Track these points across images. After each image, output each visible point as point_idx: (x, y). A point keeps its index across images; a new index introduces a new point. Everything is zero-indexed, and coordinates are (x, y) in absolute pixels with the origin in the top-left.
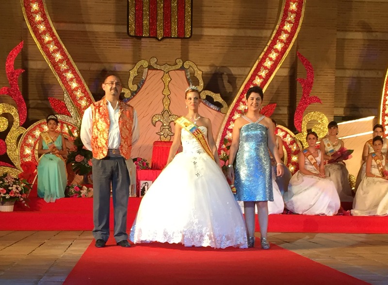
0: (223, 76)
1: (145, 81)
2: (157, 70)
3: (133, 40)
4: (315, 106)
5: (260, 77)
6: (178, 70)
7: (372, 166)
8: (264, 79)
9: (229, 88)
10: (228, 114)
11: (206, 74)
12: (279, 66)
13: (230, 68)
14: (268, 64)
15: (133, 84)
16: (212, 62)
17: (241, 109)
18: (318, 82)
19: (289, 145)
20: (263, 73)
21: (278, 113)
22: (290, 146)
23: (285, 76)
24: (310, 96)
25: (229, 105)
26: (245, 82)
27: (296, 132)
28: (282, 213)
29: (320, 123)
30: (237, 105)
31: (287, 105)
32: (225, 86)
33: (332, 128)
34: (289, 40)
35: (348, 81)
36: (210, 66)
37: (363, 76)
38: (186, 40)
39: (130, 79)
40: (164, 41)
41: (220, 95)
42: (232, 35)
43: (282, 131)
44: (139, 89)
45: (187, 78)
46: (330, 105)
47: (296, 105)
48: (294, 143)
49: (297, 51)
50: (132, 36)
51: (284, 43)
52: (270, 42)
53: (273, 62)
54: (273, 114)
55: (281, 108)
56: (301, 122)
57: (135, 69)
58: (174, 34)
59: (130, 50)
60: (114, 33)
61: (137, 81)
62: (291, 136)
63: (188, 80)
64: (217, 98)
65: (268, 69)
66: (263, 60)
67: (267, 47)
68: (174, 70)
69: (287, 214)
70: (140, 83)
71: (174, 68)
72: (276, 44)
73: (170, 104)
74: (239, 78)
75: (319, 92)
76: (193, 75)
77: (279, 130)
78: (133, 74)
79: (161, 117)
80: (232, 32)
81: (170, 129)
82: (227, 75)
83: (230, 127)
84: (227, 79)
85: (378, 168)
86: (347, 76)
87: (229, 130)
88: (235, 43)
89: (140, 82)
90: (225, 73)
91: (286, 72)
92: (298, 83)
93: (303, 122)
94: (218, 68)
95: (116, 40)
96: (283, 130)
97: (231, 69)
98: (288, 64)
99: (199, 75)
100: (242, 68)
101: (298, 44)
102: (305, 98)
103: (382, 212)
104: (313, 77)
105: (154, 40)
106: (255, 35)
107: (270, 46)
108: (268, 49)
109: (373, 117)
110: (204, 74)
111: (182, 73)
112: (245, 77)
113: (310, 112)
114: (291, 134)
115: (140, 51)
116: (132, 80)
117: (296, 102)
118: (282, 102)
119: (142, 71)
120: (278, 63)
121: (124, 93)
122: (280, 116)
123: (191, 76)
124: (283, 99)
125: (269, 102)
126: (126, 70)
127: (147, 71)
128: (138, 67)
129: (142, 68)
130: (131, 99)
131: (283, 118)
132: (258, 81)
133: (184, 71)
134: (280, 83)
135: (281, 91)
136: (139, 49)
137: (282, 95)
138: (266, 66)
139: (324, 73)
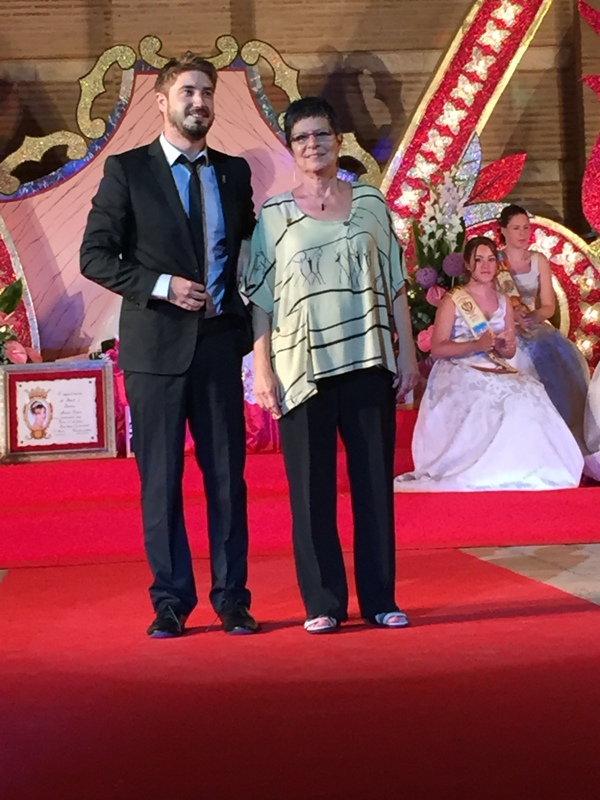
0: (361, 79)
1: (127, 106)
5: (473, 78)
6: (225, 69)
8: (482, 82)
9: (380, 116)
11: (310, 77)
12: (527, 43)
13: (380, 56)
14: (493, 37)
15: (92, 119)
16: (324, 39)
17: (420, 175)
19: (573, 274)
20: (480, 66)
21: (531, 180)
22: (576, 279)
23: (548, 71)
25: (383, 164)
26: (429, 96)
27: (590, 235)
30: (408, 162)
31: (559, 154)
32: (369, 109)
36: (320, 52)
39: (81, 105)
41: (356, 135)
43: (548, 235)
44: (110, 130)
45: (251, 92)
47: (584, 153)
48: (585, 267)
53: (508, 33)
54: (517, 185)
57: (98, 74)
59: (80, 17)
61: (104, 108)
62: (576, 249)
63: (255, 97)
64: (348, 145)
65: (495, 54)
66: (478, 28)
70: (113, 115)
74: (411, 82)
76: (269, 80)
77: (538, 231)
78: (91, 87)
82: (372, 76)
84: (374, 87)
89: (112, 111)
90: (365, 71)
91: (547, 59)
92: (586, 89)
96: (549, 232)
98: (553, 33)
99: (288, 82)
100: (415, 54)
110: (305, 77)
111: (238, 77)
112: (427, 78)
114: (574, 242)
115: (108, 19)
116: (89, 107)
117: (585, 145)
118: (544, 146)
119: (117, 77)
120: (524, 34)
121: (65, 147)
122: (540, 188)
123: (264, 86)
124: (547, 139)
125: (503, 148)
126: (69, 79)
127: (132, 79)
128: (105, 69)
129: (116, 70)
130: (88, 163)
131: (548, 196)
132: (466, 90)
133: (243, 73)
134: (533, 90)
135: (538, 115)
136: (106, 13)
137: (540, 125)
138: (488, 46)
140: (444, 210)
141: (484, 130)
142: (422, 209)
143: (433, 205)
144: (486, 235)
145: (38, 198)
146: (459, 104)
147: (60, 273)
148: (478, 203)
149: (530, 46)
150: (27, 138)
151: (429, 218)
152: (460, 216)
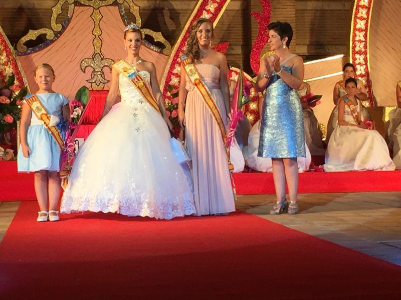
0: (164, 12)
1: (71, 19)
2: (85, 6)
5: (209, 12)
6: (110, 5)
7: (345, 112)
8: (212, 14)
9: (171, 26)
10: (172, 55)
11: (144, 9)
13: (171, 2)
15: (56, 24)
18: (276, 16)
20: (212, 7)
21: (229, 53)
23: (237, 10)
25: (172, 45)
26: (191, 18)
27: (253, 75)
28: (243, 172)
30: (182, 44)
31: (241, 43)
32: (167, 23)
35: (310, 15)
36: (148, 0)
37: (327, 8)
39: (52, 18)
41: (162, 33)
44: (64, 28)
45: (121, 15)
47: (251, 42)
48: (251, 88)
55: (233, 47)
57: (59, 6)
61: (62, 20)
63: (122, 17)
64: (158, 37)
65: (218, 3)
68: (106, 6)
69: (248, 172)
70: (65, 22)
71: (105, 3)
73: (102, 45)
74: (183, 13)
76: (128, 10)
77: (233, 72)
78: (56, 11)
79: (91, 61)
81: (103, 76)
83: (175, 71)
84: (169, 14)
85: (353, 115)
86: (309, 8)
87: (174, 74)
90: (166, 8)
91: (237, 6)
92: (253, 17)
97: (173, 3)
99: (135, 10)
100: (185, 2)
102: (262, 35)
103: (360, 166)
104: (270, 11)
109: (342, 55)
110: (142, 9)
111: (115, 9)
112: (190, 12)
113: (268, 51)
114: (247, 77)
116: (56, 18)
117: (251, 39)
118: (235, 40)
119: (66, 7)
121: (45, 35)
122: (233, 56)
123: (126, 13)
125: (219, 40)
126: (47, 7)
127: (73, 8)
128: (62, 3)
129: (67, 4)
130: (54, 41)
131: (237, 59)
132: (206, 16)
133: (117, 7)
134: (232, 18)
135: (233, 27)
137: (233, 32)
139: (282, 6)
145: (34, 55)
150: (30, 30)
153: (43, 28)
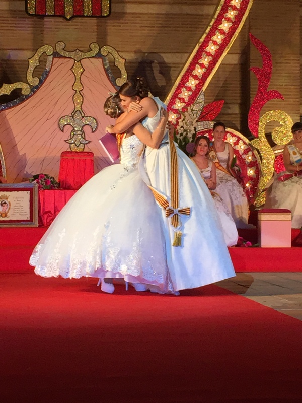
0: (153, 65)
1: (49, 72)
2: (66, 58)
3: (32, 19)
4: (275, 103)
5: (202, 66)
6: (93, 57)
8: (206, 68)
9: (160, 81)
11: (130, 63)
12: (227, 52)
14: (212, 48)
15: (33, 77)
16: (138, 46)
17: (177, 108)
18: (278, 71)
19: (243, 154)
20: (206, 61)
21: (226, 112)
22: (244, 156)
23: (235, 65)
24: (268, 90)
26: (182, 73)
27: (251, 137)
29: (282, 126)
30: (172, 102)
31: (239, 101)
32: (156, 78)
33: (297, 132)
34: (238, 18)
36: (136, 52)
38: (103, 20)
39: (29, 70)
40: (74, 20)
42: (164, 12)
43: (232, 137)
44: (41, 82)
45: (104, 68)
46: (295, 101)
47: (250, 101)
48: (248, 152)
49: (249, 32)
50: (32, 15)
51: (232, 23)
52: (213, 21)
53: (218, 47)
54: (220, 114)
55: (230, 106)
56: (257, 124)
57: (36, 57)
58: (87, 11)
59: (30, 32)
60: (8, 10)
61: (39, 73)
62: (245, 143)
63: (106, 70)
65: (212, 56)
66: (205, 44)
67: (209, 28)
68: (88, 58)
70: (43, 76)
71: (88, 55)
72: (221, 24)
73: (83, 101)
74: (174, 67)
75: (280, 85)
76: (112, 64)
77: (228, 134)
78: (33, 63)
79: (71, 120)
80: (163, 9)
81: (83, 135)
82: (159, 63)
84: (158, 68)
88: (168, 23)
89: (42, 74)
90: (155, 61)
91: (235, 59)
92: (252, 73)
93: (260, 124)
94: (146, 55)
95: (11, 20)
96: (233, 135)
97: (162, 55)
98: (238, 48)
99: (121, 64)
100: (177, 55)
101: (250, 22)
102: (261, 93)
104: (272, 66)
105: (61, 19)
106: (194, 12)
107: (213, 26)
108: (211, 30)
110: (128, 63)
111: (98, 62)
112: (181, 66)
113: (269, 111)
114: (244, 140)
115: (42, 34)
116: (32, 71)
117: (250, 98)
118: (232, 98)
119: (45, 59)
120: (225, 48)
121: (21, 89)
122: (230, 116)
123: (110, 66)
124: (234, 94)
125: (215, 98)
126: (24, 59)
127: (52, 60)
128: (40, 55)
129: (45, 56)
130: (30, 96)
131: (233, 119)
132: (199, 71)
133: (101, 59)
134: (228, 73)
135: (231, 84)
136: (41, 31)
137: (230, 88)
138: (210, 52)
139: (285, 60)
140: (187, 123)
141: (206, 89)
142: (178, 123)
143: (182, 121)
144: (205, 135)
145: (7, 111)
146: (196, 77)
147: (16, 144)
148: (202, 121)
149: (228, 53)
150: (4, 84)
151: (180, 127)
152: (194, 126)
153: (19, 81)
